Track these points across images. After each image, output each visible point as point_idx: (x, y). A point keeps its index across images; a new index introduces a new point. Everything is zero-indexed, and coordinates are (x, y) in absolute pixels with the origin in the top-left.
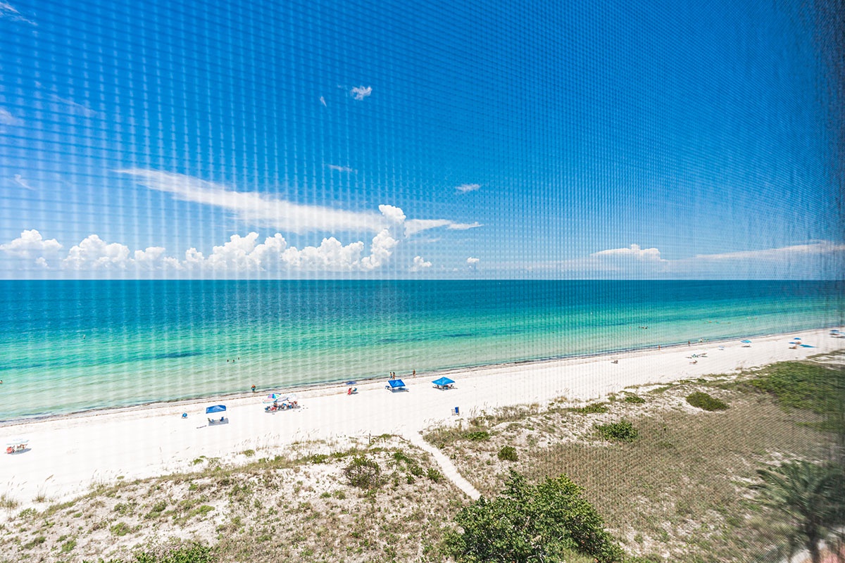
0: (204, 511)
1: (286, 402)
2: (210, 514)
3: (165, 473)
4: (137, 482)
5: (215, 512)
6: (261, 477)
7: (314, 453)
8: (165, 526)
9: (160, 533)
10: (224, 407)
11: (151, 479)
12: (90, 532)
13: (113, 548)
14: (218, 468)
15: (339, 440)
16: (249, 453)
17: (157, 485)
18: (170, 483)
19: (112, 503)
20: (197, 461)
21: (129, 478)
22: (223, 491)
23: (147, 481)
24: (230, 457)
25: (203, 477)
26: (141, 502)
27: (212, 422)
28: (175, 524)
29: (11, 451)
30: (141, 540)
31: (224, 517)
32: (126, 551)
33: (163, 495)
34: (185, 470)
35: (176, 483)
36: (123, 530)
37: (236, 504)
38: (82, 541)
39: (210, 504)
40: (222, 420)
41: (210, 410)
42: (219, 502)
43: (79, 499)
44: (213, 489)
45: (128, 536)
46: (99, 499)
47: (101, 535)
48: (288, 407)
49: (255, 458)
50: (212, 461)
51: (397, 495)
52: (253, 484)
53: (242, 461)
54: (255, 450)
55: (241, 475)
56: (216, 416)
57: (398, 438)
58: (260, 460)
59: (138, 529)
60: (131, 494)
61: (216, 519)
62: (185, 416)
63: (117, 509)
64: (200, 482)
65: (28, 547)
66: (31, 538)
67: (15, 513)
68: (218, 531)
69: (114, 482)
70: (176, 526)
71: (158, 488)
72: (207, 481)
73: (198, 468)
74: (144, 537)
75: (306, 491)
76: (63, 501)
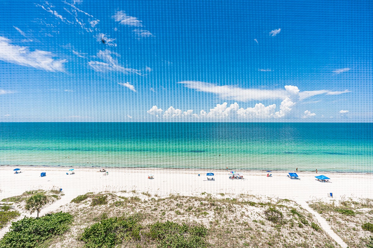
0: (205, 214)
1: (238, 176)
2: (207, 216)
3: (192, 196)
4: (183, 197)
5: (209, 215)
6: (227, 206)
7: (250, 201)
8: (191, 215)
9: (190, 218)
10: (213, 174)
12: (169, 211)
13: (176, 218)
14: (211, 198)
15: (262, 197)
16: (223, 195)
17: (190, 199)
18: (194, 200)
19: (176, 203)
20: (203, 194)
21: (181, 195)
22: (212, 208)
23: (186, 197)
24: (215, 195)
25: (205, 200)
26: (185, 205)
27: (208, 179)
28: (195, 216)
29: (149, 178)
30: (184, 218)
31: (212, 218)
32: (180, 221)
33: (191, 204)
34: (200, 196)
35: (196, 200)
36: (178, 213)
37: (217, 214)
38: (167, 213)
39: (207, 212)
40: (212, 179)
41: (208, 174)
42: (210, 212)
43: (167, 198)
44: (209, 206)
45: (180, 216)
46: (172, 200)
47: (173, 213)
48: (239, 178)
49: (226, 197)
50: (208, 195)
51: (293, 231)
52: (224, 208)
53: (219, 197)
54: (225, 193)
55: (219, 203)
56: (210, 177)
57: (294, 202)
58: (227, 199)
59: (183, 214)
60: (181, 201)
61: (209, 218)
62: (199, 175)
63: (177, 205)
64: (204, 202)
65: (152, 210)
66: (154, 208)
67: (150, 198)
68: (210, 223)
69: (176, 195)
70: (196, 217)
71: (190, 201)
72: (206, 202)
73: (203, 197)
74: (185, 218)
75: (246, 216)
76: (162, 198)
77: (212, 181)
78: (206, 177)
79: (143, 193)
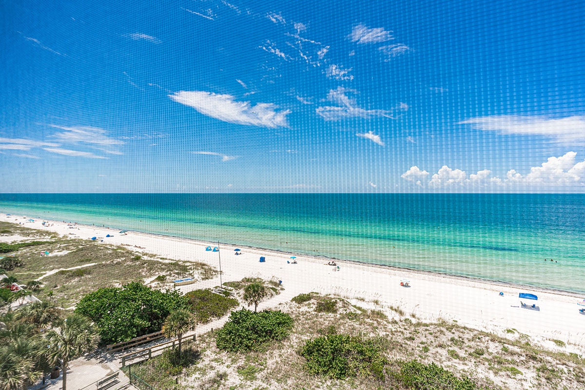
0: (515, 372)
2: (519, 376)
3: (484, 330)
4: (465, 328)
5: (523, 377)
6: (571, 369)
8: (482, 366)
9: (479, 370)
10: (535, 297)
11: (474, 330)
12: (436, 347)
13: (449, 364)
14: (527, 344)
16: (559, 343)
17: (479, 336)
18: (487, 338)
19: (450, 335)
20: (509, 331)
21: (460, 323)
22: (531, 364)
23: (471, 330)
24: (540, 339)
25: (513, 345)
26: (467, 343)
27: (524, 306)
28: (490, 369)
29: (402, 284)
32: (456, 369)
33: (482, 344)
34: (501, 334)
35: (493, 340)
36: (454, 355)
37: (544, 380)
38: (432, 350)
39: (520, 369)
40: (534, 306)
41: (522, 295)
42: (526, 371)
43: (432, 324)
44: (522, 358)
45: (457, 361)
46: (442, 329)
47: (444, 352)
49: (568, 350)
50: (523, 336)
52: (562, 372)
53: (552, 347)
54: (565, 342)
55: (549, 359)
56: (529, 302)
58: (571, 354)
59: (464, 359)
60: (461, 335)
61: (524, 383)
62: (501, 294)
63: (452, 340)
64: (510, 348)
65: (406, 338)
66: (408, 335)
67: (403, 318)
69: (451, 322)
70: (491, 371)
71: (479, 339)
72: (516, 349)
73: (510, 337)
74: (468, 367)
76: (424, 322)
77: (533, 312)
78: (519, 301)
79: (391, 308)
